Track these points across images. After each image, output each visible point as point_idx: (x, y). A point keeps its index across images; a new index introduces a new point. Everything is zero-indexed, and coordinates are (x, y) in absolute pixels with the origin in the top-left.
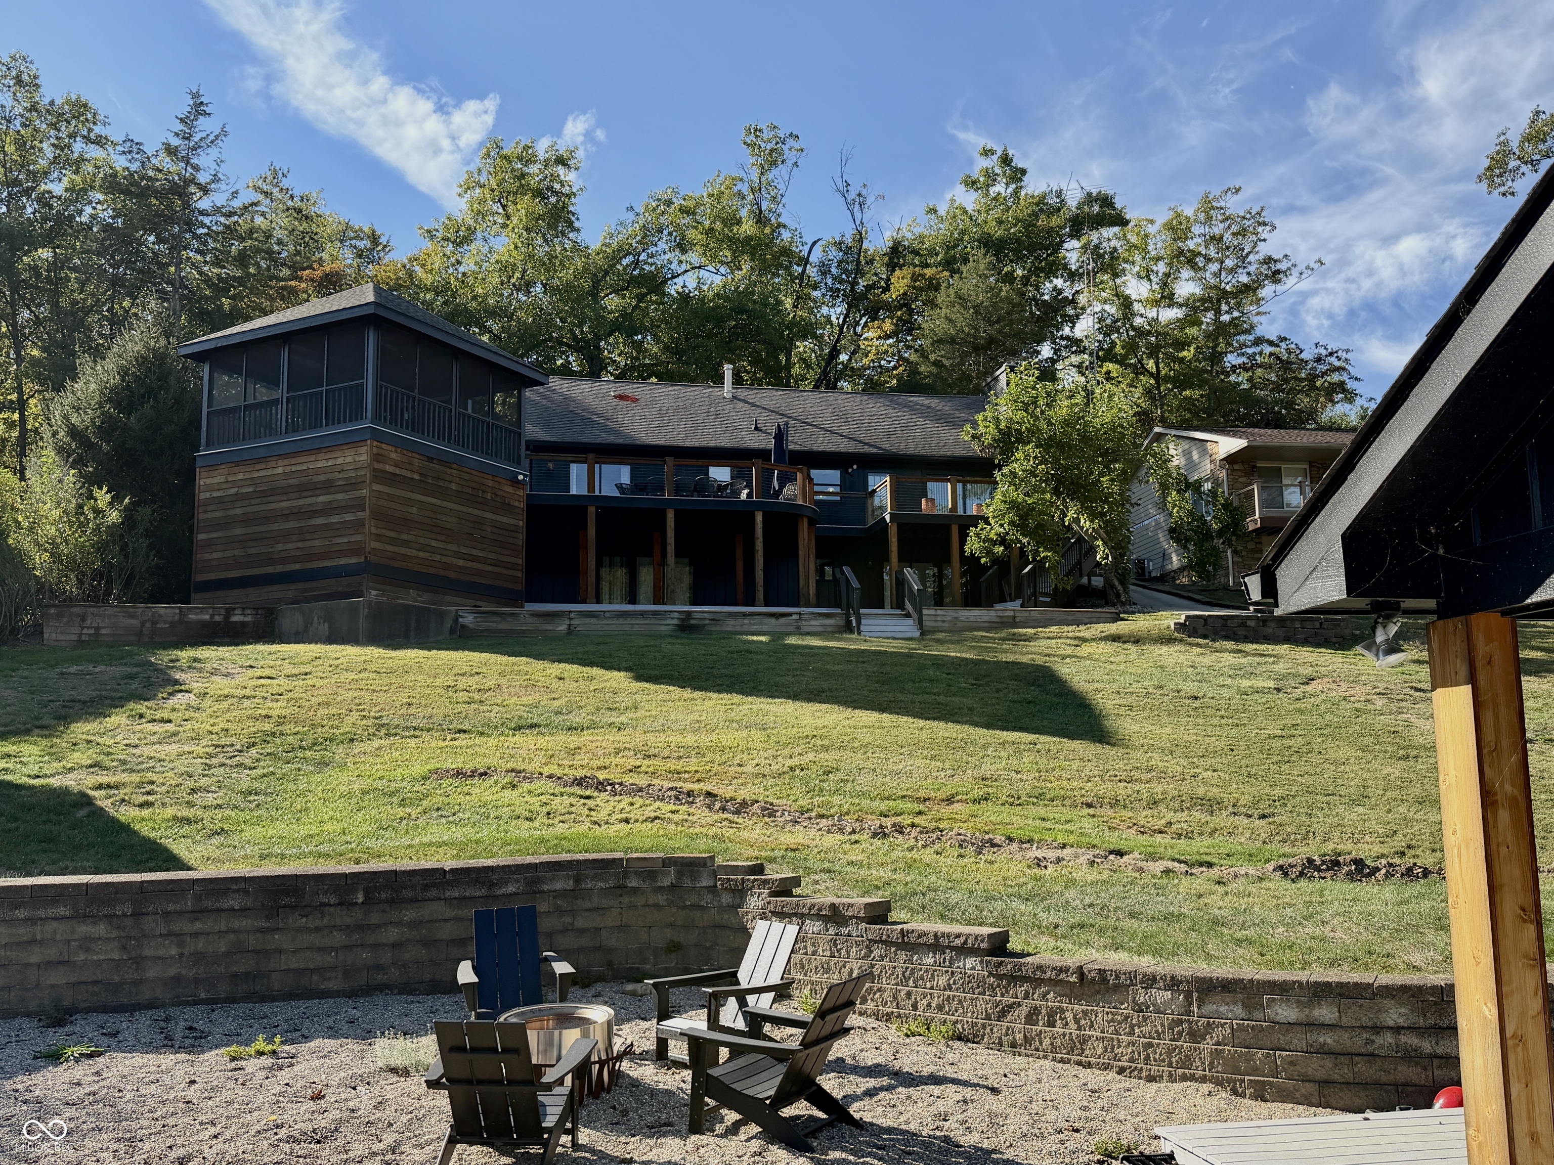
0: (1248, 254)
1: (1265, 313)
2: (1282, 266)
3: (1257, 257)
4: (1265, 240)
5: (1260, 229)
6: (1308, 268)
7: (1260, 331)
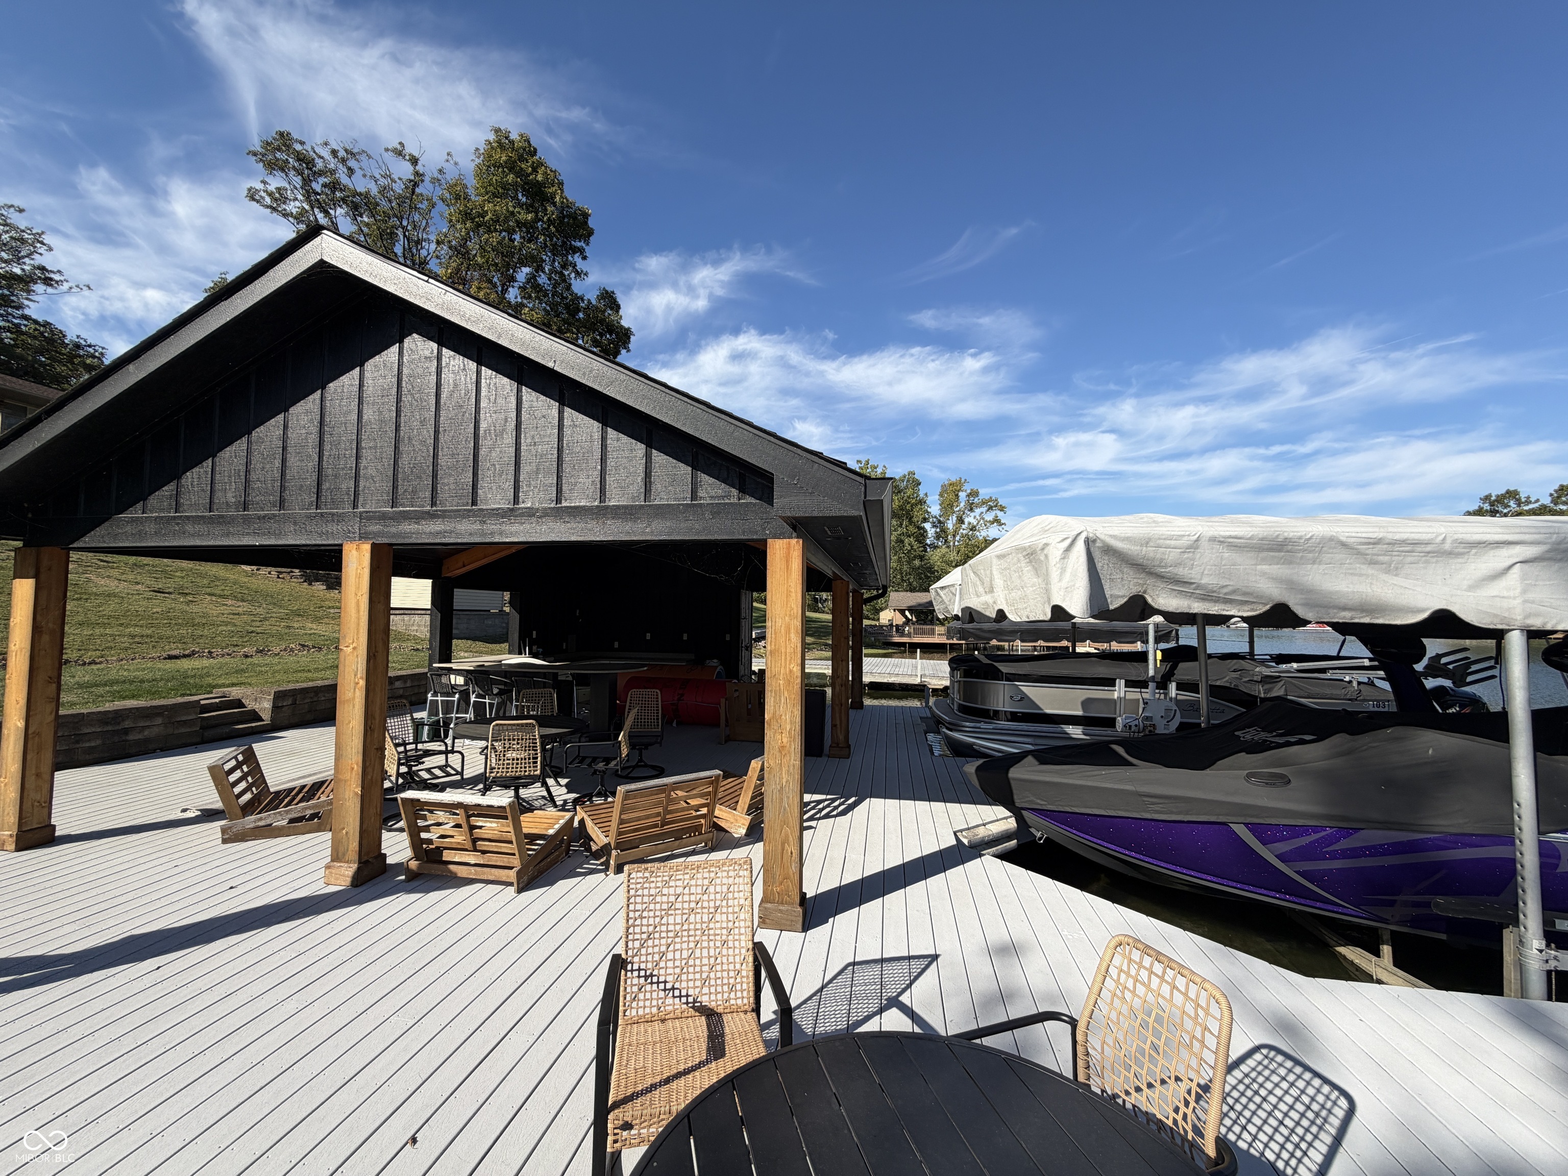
0: (23, 257)
1: (34, 301)
2: (56, 277)
3: (32, 262)
4: (41, 254)
5: (38, 245)
6: (77, 286)
7: (27, 312)
